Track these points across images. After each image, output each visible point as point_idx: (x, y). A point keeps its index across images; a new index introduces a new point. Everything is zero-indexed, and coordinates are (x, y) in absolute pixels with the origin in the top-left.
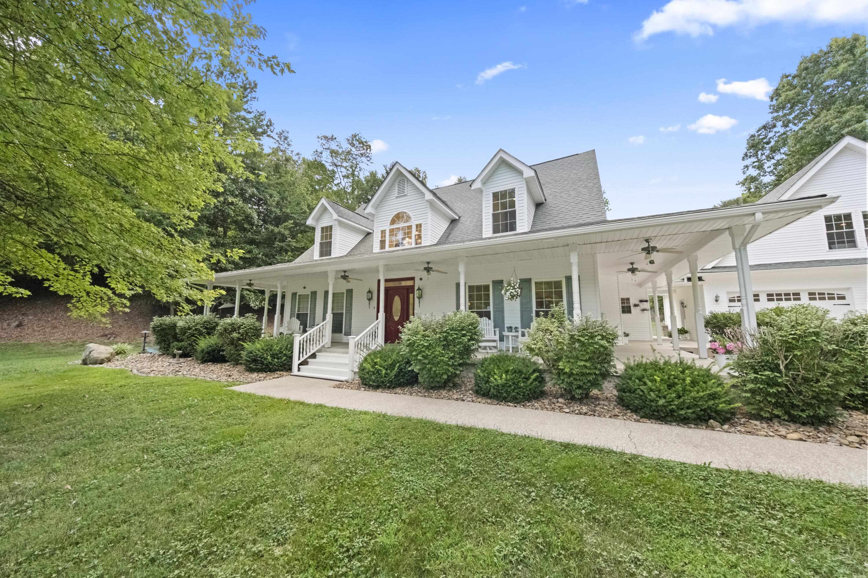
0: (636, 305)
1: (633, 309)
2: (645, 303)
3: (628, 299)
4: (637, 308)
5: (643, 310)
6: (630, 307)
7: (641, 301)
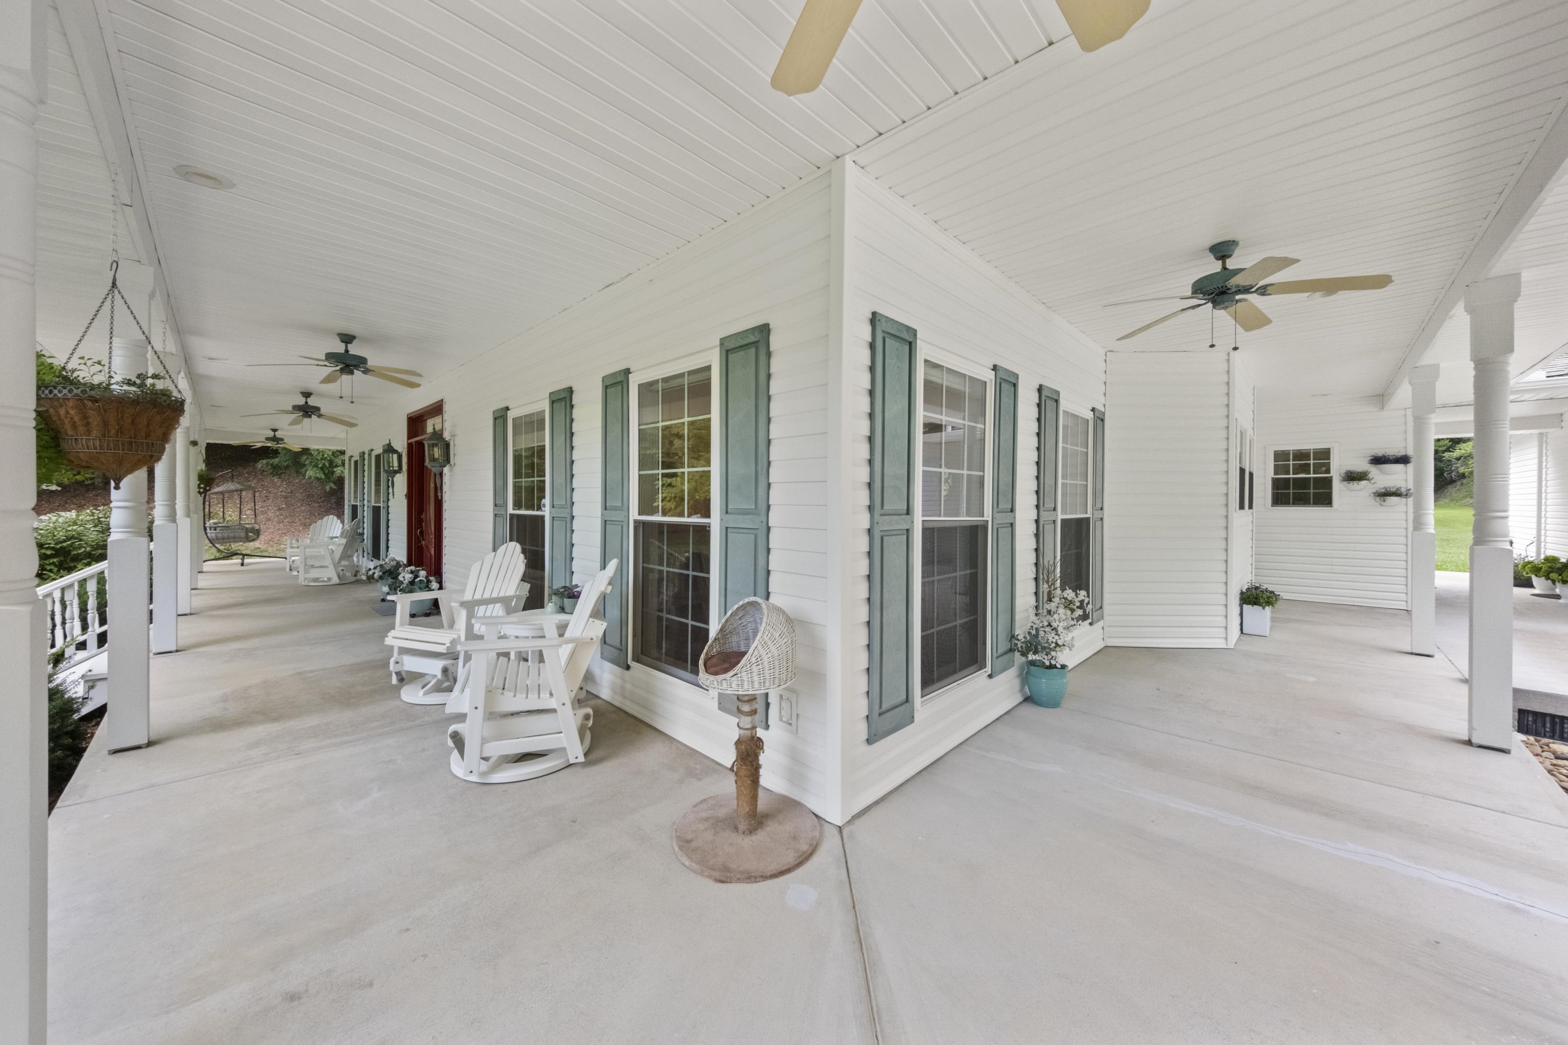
0: (1352, 477)
1: (1338, 488)
2: (1399, 467)
3: (1325, 454)
4: (1355, 485)
5: (1385, 494)
6: (1328, 482)
7: (1378, 460)
